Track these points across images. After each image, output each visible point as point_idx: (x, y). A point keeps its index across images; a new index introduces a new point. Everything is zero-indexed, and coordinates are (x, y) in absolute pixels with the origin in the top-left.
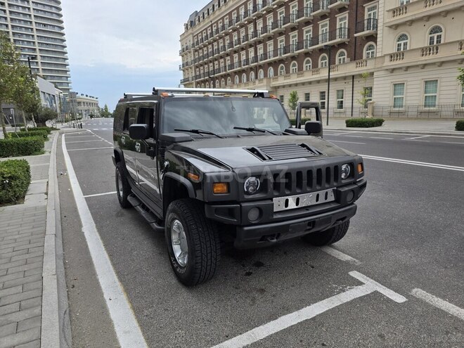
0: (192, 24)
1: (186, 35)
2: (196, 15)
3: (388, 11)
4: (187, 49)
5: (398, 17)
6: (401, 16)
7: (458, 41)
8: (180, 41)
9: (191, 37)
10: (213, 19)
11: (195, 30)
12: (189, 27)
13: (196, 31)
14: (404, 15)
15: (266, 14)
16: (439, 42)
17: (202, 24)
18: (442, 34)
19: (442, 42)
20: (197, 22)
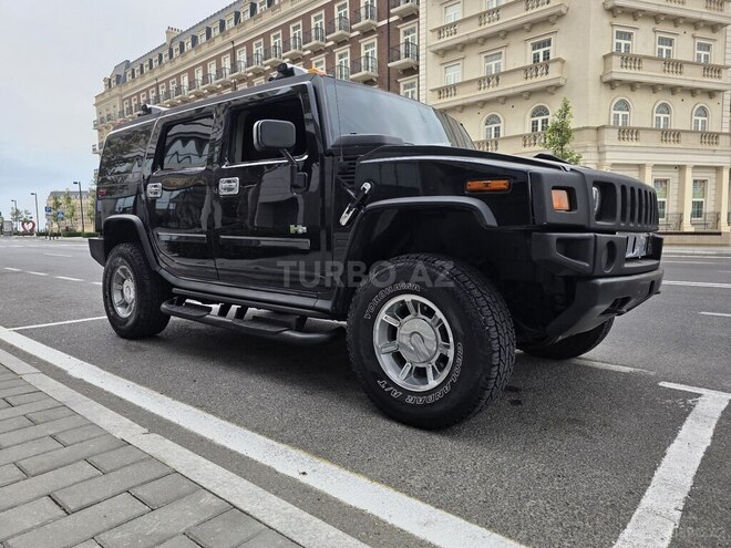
0: (118, 79)
1: (107, 95)
2: (127, 67)
3: (432, 90)
4: (109, 120)
5: (446, 100)
6: (449, 99)
7: (521, 136)
8: (96, 105)
9: (117, 100)
10: (161, 76)
11: (124, 90)
12: (114, 84)
13: (126, 93)
14: (453, 98)
15: (253, 77)
16: (497, 135)
17: (139, 82)
18: (501, 125)
19: (501, 135)
20: (129, 78)
